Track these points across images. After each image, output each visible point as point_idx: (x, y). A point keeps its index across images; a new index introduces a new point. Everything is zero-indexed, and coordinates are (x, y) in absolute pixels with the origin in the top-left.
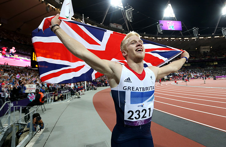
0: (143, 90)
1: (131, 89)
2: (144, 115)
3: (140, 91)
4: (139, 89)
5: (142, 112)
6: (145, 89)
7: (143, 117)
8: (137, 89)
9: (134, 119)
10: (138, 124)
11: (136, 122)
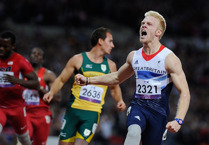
0: (147, 69)
1: (137, 69)
2: (150, 91)
3: (144, 70)
4: (144, 68)
5: (148, 87)
6: (149, 69)
7: (149, 92)
8: (142, 68)
9: (142, 92)
10: (144, 98)
11: (143, 95)
